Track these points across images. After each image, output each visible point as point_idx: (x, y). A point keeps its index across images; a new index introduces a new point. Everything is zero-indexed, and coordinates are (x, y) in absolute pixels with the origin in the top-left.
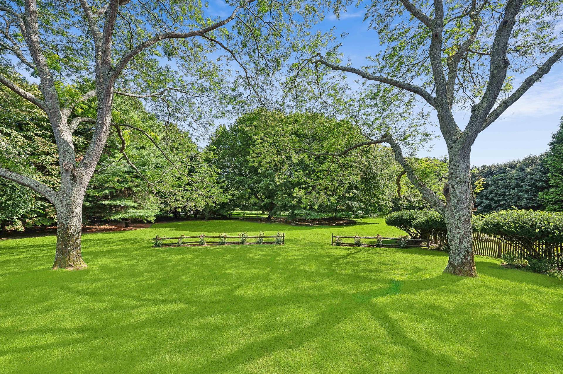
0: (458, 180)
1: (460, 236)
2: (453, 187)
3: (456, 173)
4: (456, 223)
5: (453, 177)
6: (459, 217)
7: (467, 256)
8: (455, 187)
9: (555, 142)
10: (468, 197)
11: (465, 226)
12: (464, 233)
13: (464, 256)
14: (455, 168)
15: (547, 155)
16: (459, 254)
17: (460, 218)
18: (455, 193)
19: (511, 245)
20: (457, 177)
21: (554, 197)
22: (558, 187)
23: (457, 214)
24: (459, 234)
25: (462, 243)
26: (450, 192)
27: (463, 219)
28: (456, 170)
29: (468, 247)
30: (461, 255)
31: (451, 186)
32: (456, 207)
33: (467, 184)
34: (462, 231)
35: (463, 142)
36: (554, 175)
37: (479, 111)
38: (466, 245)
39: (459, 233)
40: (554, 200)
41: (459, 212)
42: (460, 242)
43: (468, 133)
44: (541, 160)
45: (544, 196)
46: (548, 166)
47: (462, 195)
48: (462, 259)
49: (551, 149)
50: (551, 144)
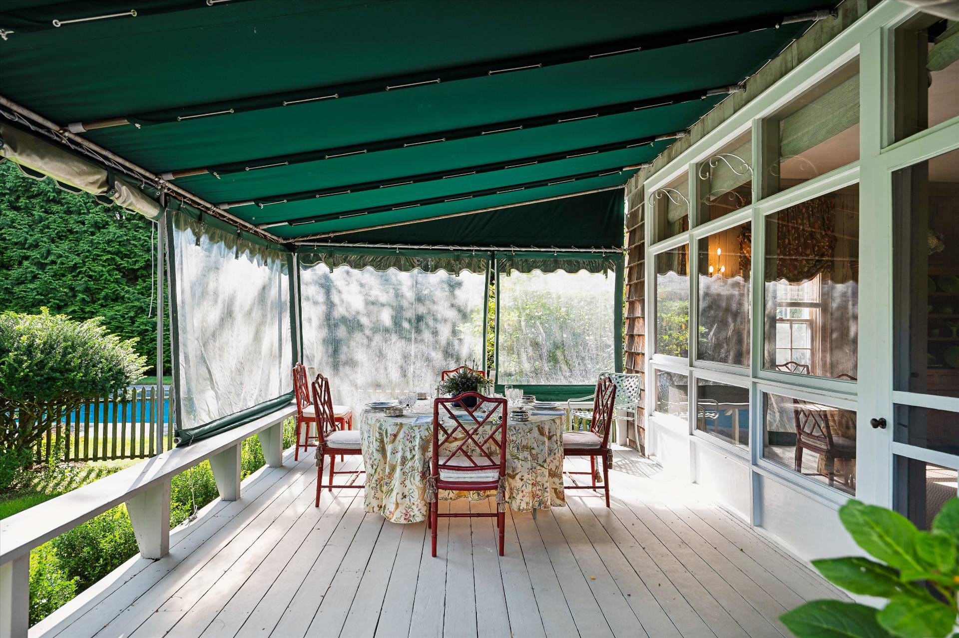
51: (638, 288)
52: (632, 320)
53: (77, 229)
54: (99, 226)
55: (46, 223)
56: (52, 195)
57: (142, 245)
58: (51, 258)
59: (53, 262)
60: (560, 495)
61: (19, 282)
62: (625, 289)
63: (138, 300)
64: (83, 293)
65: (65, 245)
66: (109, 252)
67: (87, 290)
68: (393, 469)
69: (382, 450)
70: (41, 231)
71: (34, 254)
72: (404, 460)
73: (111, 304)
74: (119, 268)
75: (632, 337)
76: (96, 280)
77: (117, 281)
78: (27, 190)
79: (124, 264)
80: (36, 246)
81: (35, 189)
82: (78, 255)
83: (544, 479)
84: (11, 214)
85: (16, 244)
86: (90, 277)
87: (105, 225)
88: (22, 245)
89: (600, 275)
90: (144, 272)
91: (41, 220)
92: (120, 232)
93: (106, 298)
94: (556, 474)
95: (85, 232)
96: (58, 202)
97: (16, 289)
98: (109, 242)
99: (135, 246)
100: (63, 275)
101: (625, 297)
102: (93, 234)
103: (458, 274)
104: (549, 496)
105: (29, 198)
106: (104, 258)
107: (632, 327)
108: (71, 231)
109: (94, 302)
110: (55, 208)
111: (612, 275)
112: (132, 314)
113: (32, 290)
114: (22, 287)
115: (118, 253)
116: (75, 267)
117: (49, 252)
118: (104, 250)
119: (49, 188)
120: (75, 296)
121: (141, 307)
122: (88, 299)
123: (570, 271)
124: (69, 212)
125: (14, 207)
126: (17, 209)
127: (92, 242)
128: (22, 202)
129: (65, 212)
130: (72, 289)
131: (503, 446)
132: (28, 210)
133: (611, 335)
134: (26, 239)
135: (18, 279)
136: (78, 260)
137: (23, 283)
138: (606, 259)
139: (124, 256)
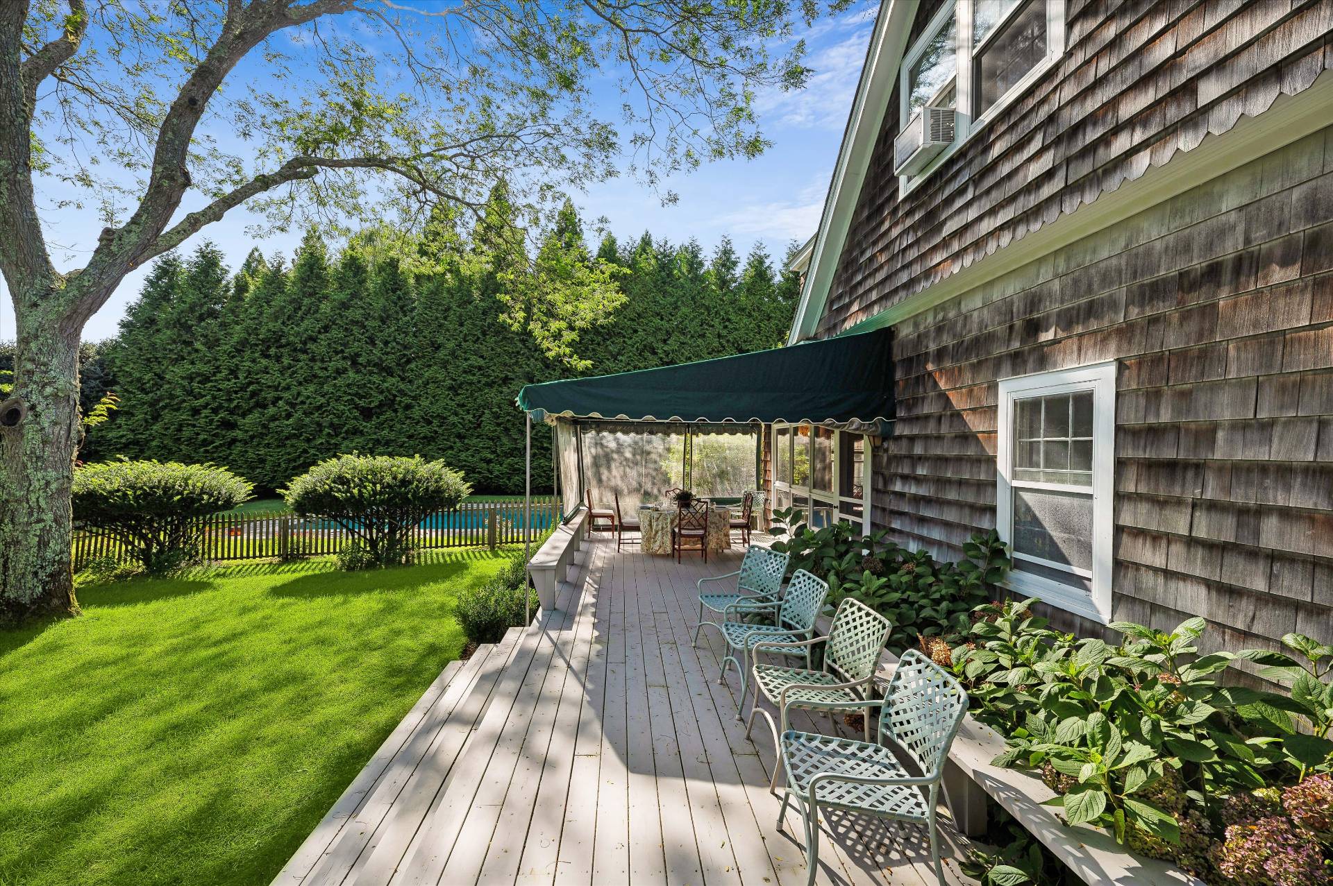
0: (48, 390)
1: (42, 530)
2: (33, 408)
3: (46, 372)
4: (33, 497)
5: (35, 382)
6: (42, 482)
7: (60, 573)
8: (39, 409)
9: (131, 322)
10: (72, 435)
11: (58, 503)
12: (55, 521)
13: (51, 575)
14: (43, 359)
15: (115, 346)
16: (36, 574)
17: (48, 484)
18: (38, 423)
19: (109, 538)
20: (46, 384)
21: (122, 436)
22: (133, 415)
23: (40, 475)
24: (41, 525)
25: (47, 544)
26: (23, 420)
27: (54, 486)
28: (45, 364)
29: (62, 552)
30: (42, 575)
31: (27, 404)
32: (38, 458)
33: (72, 403)
34: (49, 517)
35: (73, 302)
36: (126, 390)
37: (120, 247)
38: (58, 548)
39: (39, 521)
40: (123, 440)
41: (45, 470)
42: (43, 544)
43: (90, 287)
44: (98, 353)
45: (104, 433)
46: (115, 369)
47: (57, 429)
48: (45, 584)
49: (123, 336)
50: (124, 325)
51: (768, 444)
52: (766, 462)
53: (321, 375)
54: (339, 372)
55: (294, 369)
56: (299, 346)
57: (377, 388)
58: (300, 399)
59: (303, 403)
60: (729, 544)
61: (273, 418)
62: (762, 446)
63: (375, 433)
64: (328, 428)
65: (312, 388)
66: (349, 394)
67: (332, 425)
68: (657, 532)
69: (650, 525)
70: (291, 376)
71: (286, 395)
72: (663, 528)
73: (351, 437)
74: (357, 407)
75: (766, 471)
76: (339, 417)
77: (355, 418)
78: (278, 340)
79: (362, 403)
80: (288, 388)
81: (283, 341)
82: (323, 396)
83: (722, 537)
84: (264, 362)
85: (270, 387)
86: (334, 414)
87: (345, 370)
88: (276, 388)
89: (748, 437)
90: (378, 410)
91: (290, 367)
92: (358, 377)
93: (346, 432)
94: (727, 535)
95: (328, 377)
96: (305, 352)
97: (272, 425)
98: (348, 385)
99: (371, 388)
100: (312, 413)
101: (762, 449)
102: (335, 378)
103: (669, 436)
104: (724, 545)
105: (277, 348)
106: (345, 399)
107: (765, 465)
108: (315, 376)
109: (337, 436)
110: (303, 357)
111: (755, 436)
112: (370, 445)
113: (287, 425)
114: (277, 423)
115: (357, 394)
116: (321, 406)
117: (299, 394)
118: (345, 392)
119: (297, 340)
120: (321, 431)
121: (378, 440)
122: (333, 433)
123: (731, 434)
124: (313, 360)
125: (265, 355)
126: (268, 357)
127: (335, 385)
128: (272, 351)
129: (310, 360)
130: (319, 424)
131: (706, 520)
132: (278, 359)
133: (754, 470)
134: (280, 383)
135: (273, 416)
136: (323, 400)
137: (277, 419)
138: (752, 427)
139: (361, 397)
